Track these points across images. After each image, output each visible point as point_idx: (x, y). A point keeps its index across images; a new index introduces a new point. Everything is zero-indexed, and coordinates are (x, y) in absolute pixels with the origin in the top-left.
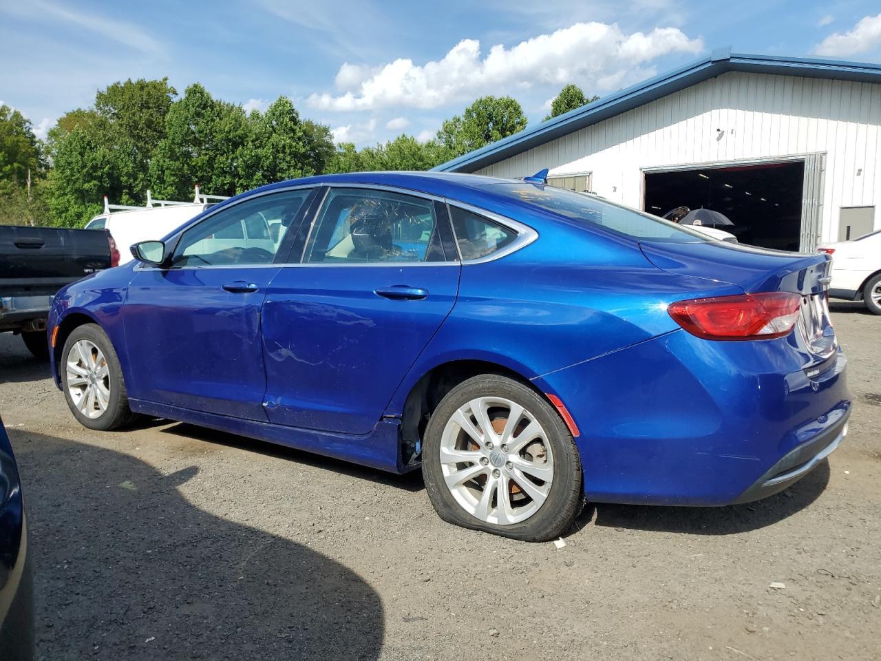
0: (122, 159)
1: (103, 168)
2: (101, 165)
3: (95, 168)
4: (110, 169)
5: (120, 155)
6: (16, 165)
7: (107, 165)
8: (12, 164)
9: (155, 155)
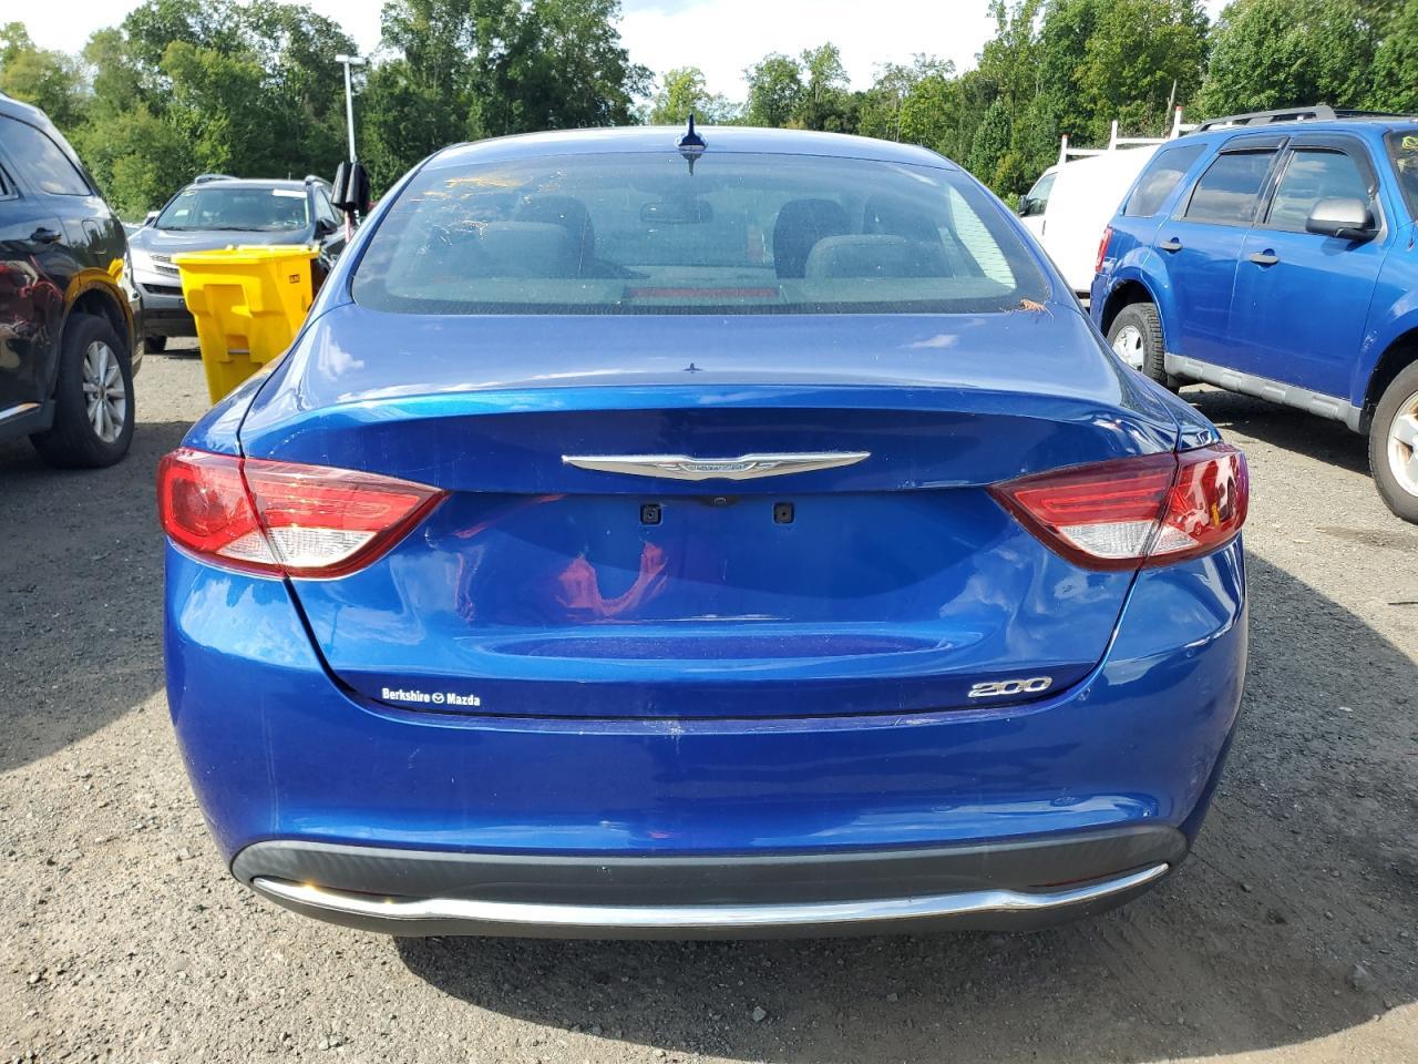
0: (1327, 46)
1: (1291, 65)
2: (1288, 59)
3: (1276, 66)
4: (1302, 65)
5: (1326, 38)
6: (1159, 74)
7: (1298, 58)
8: (1153, 73)
9: (1393, 31)
